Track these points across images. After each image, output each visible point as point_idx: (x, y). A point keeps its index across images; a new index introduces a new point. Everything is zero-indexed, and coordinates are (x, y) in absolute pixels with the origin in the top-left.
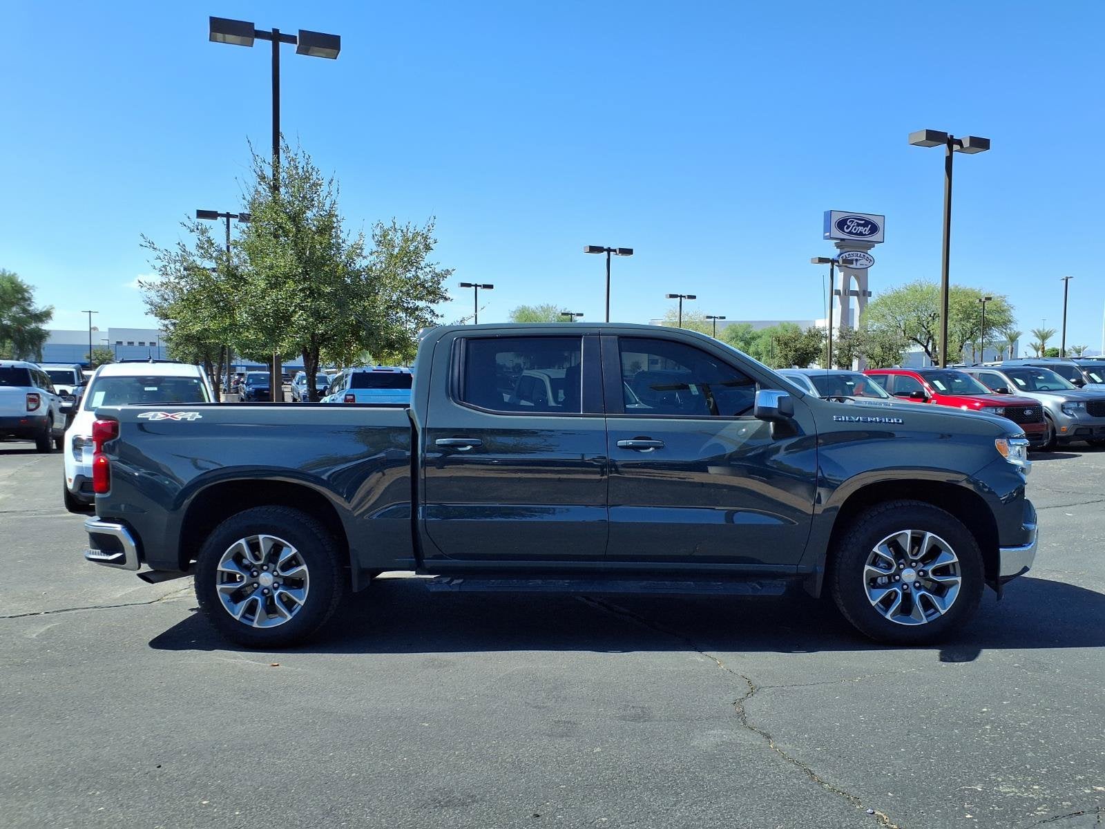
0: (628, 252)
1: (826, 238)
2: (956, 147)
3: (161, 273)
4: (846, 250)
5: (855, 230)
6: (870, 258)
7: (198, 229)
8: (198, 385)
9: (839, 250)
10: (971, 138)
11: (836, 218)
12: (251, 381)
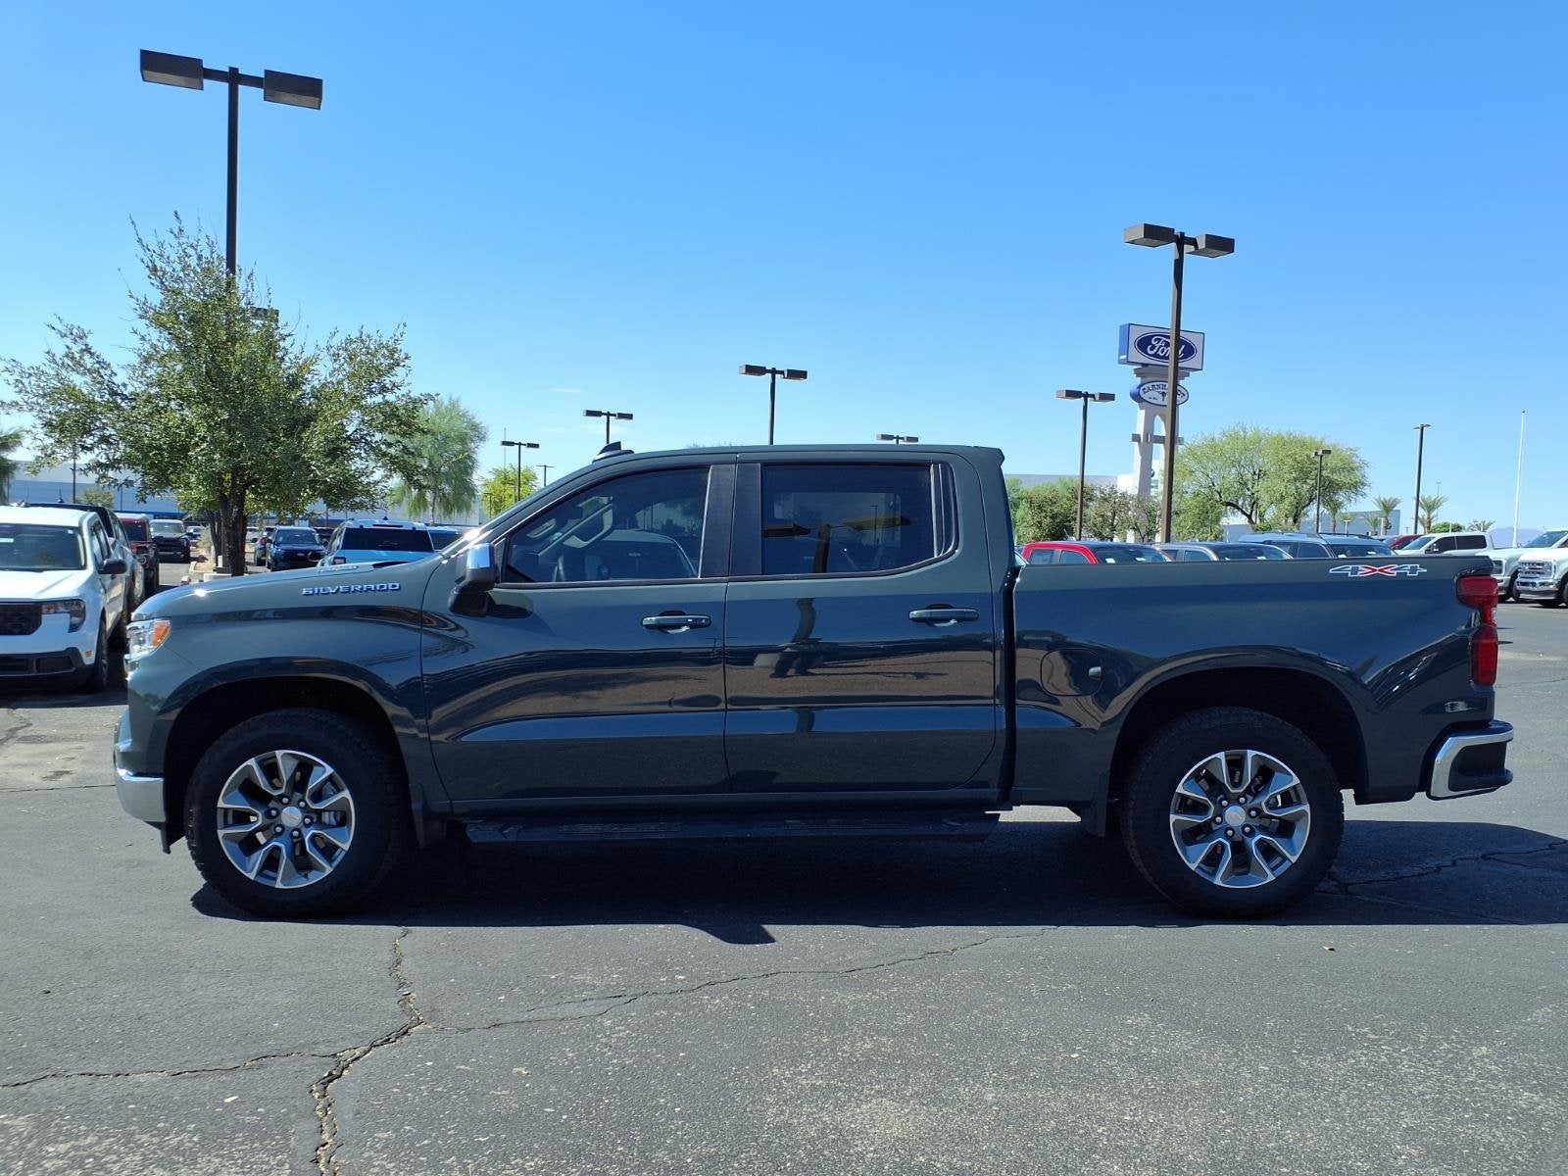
0: (800, 375)
1: (1121, 362)
2: (1188, 248)
3: (17, 389)
4: (1149, 379)
5: (1162, 351)
6: (1183, 391)
7: (72, 334)
8: (74, 537)
9: (1139, 379)
10: (1208, 237)
11: (1136, 334)
12: (281, 539)
